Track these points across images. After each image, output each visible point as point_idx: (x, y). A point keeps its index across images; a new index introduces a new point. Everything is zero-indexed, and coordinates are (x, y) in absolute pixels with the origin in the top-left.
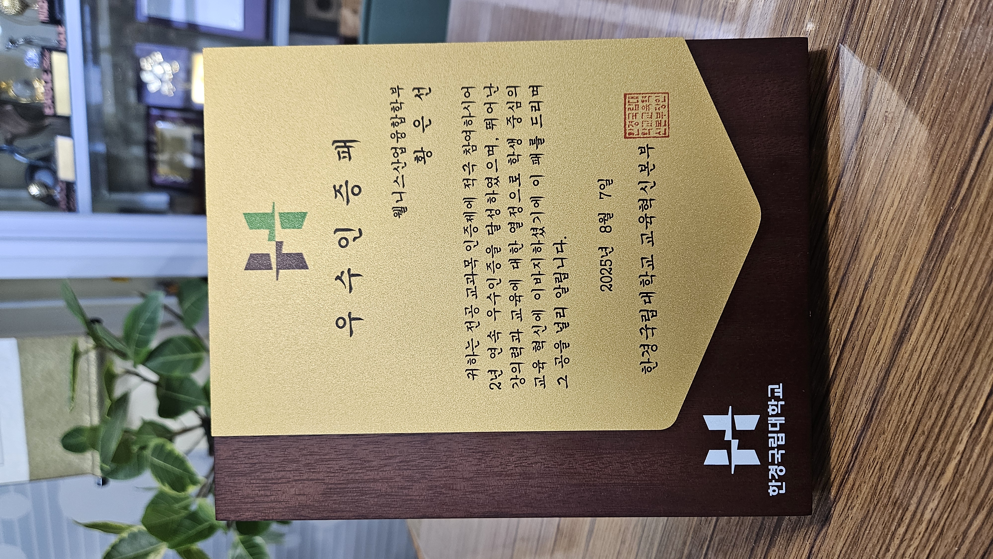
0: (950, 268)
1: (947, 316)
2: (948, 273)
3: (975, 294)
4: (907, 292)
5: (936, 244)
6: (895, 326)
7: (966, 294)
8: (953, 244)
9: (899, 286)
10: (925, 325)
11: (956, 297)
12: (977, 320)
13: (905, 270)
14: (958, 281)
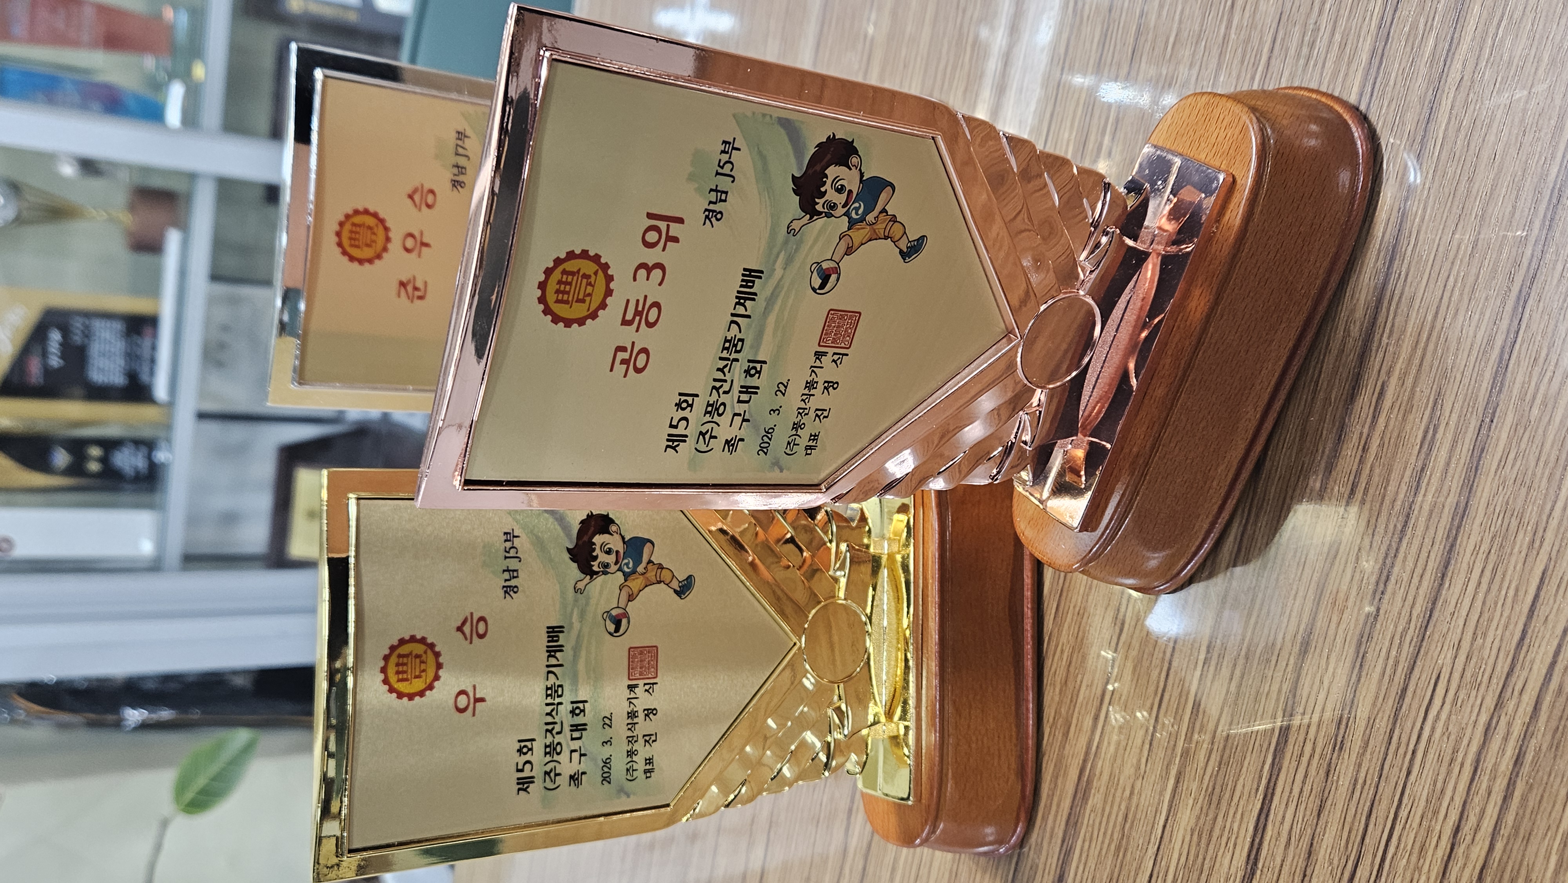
0: (1092, 815)
1: (1093, 867)
2: (1091, 822)
3: (1113, 847)
4: (1061, 835)
5: (1080, 787)
6: (1052, 873)
7: (1106, 845)
8: (1093, 791)
9: (1053, 829)
10: (1076, 875)
11: (1098, 848)
12: (1116, 875)
13: (1057, 812)
14: (1099, 830)
